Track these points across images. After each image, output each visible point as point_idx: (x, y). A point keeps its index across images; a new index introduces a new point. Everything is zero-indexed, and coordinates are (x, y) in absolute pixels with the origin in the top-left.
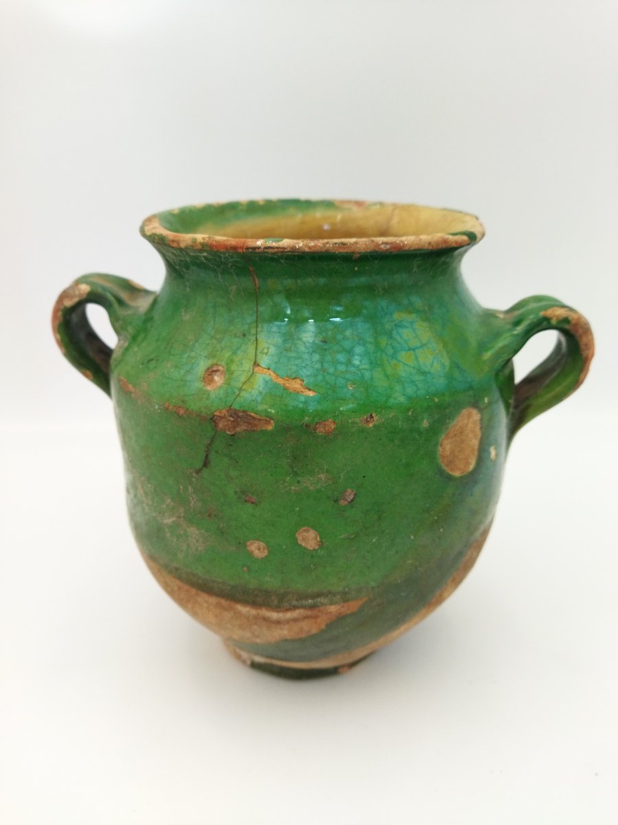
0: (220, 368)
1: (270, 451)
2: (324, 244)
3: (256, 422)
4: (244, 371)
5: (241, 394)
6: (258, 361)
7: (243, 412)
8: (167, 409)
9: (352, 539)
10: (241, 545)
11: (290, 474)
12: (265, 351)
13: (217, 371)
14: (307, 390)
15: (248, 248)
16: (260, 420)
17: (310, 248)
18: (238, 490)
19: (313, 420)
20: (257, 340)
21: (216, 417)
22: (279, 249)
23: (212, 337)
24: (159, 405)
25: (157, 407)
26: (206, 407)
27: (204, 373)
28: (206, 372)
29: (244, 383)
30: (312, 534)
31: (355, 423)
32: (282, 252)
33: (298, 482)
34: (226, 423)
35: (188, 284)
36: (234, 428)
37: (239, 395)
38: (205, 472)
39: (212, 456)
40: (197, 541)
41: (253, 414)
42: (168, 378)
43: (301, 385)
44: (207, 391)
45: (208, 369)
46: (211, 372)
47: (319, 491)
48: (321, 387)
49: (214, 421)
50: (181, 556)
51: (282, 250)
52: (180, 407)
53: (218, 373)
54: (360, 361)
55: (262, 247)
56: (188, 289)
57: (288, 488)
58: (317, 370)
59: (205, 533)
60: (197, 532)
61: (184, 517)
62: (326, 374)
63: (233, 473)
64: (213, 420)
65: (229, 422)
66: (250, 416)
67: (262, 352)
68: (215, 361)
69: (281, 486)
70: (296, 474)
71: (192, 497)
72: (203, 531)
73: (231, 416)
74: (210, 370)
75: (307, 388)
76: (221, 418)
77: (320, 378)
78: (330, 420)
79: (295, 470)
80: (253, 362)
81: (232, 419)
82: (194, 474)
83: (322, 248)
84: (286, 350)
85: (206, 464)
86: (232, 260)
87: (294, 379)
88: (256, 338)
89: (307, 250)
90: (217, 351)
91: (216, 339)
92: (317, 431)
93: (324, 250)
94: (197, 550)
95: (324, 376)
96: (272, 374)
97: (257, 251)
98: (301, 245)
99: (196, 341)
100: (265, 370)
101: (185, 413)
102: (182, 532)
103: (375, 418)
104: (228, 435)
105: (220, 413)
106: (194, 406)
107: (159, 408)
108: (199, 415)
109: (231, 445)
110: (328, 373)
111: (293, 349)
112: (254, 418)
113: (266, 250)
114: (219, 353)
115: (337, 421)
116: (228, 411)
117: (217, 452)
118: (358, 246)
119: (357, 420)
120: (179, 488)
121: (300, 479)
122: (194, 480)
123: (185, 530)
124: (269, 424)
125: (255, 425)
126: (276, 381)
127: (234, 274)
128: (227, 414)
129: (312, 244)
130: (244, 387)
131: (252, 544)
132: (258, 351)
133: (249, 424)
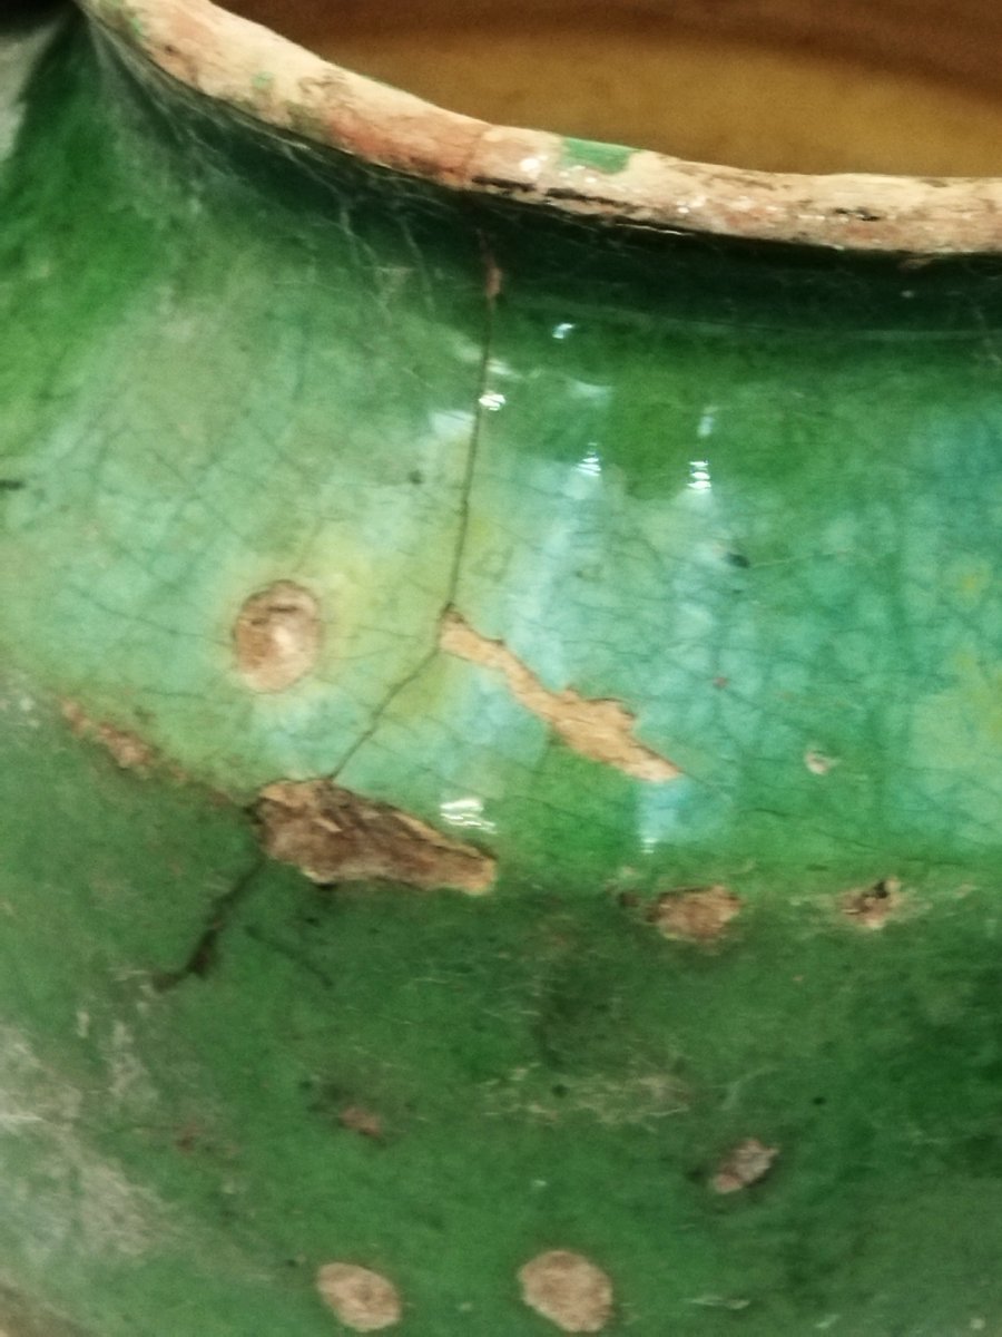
0: (303, 601)
1: (465, 969)
2: (791, 208)
3: (425, 856)
4: (401, 636)
5: (380, 735)
6: (463, 603)
7: (382, 807)
8: (69, 725)
9: (738, 1315)
10: (299, 1272)
11: (530, 1059)
12: (496, 564)
13: (290, 610)
14: (640, 754)
15: (481, 180)
16: (440, 850)
17: (732, 218)
18: (315, 1078)
19: (653, 879)
20: (464, 512)
21: (266, 808)
22: (609, 208)
23: (284, 458)
24: (39, 701)
25: (26, 704)
26: (234, 762)
27: (235, 611)
28: (246, 606)
29: (395, 689)
30: (582, 1276)
31: (816, 912)
32: (619, 219)
33: (560, 1091)
34: (304, 838)
35: (196, 185)
36: (338, 859)
37: (369, 733)
38: (193, 993)
39: (233, 942)
40: (118, 1220)
41: (416, 825)
42: (85, 595)
43: (623, 730)
44: (240, 691)
45: (255, 597)
46: (264, 609)
47: (633, 1133)
48: (701, 747)
49: (258, 821)
50: (37, 1255)
51: (618, 212)
52: (124, 734)
53: (292, 621)
54: (871, 658)
55: (543, 186)
56: (195, 206)
57: (516, 1106)
58: (695, 677)
59: (157, 1201)
60: (123, 1189)
61: (77, 1123)
62: (725, 700)
63: (305, 1017)
64: (254, 814)
65: (319, 840)
66: (405, 828)
67: (479, 570)
68: (285, 569)
69: (490, 1097)
70: (554, 1061)
71: (123, 1060)
72: (147, 1192)
73: (328, 814)
74: (263, 603)
75: (642, 747)
76: (290, 813)
77: (699, 712)
78: (720, 889)
79: (553, 1047)
80: (440, 604)
81: (332, 827)
82: (147, 988)
83: (783, 224)
84: (579, 574)
85: (201, 961)
86: (408, 195)
87: (594, 702)
88: (465, 503)
89: (719, 226)
90: (299, 524)
91: (301, 469)
92: (662, 923)
93: (786, 234)
94: (110, 1249)
95: (717, 709)
96: (512, 668)
97: (519, 196)
98: (698, 202)
99: (214, 458)
100: (486, 647)
101: (144, 762)
102: (57, 1172)
103: (896, 900)
104: (308, 881)
105: (289, 793)
106: (184, 745)
107: (33, 713)
108: (200, 786)
109: (311, 921)
110: (734, 695)
111: (606, 572)
112: (418, 840)
113: (555, 203)
114: (304, 535)
115: (744, 897)
116: (319, 792)
117: (252, 932)
118: (929, 227)
119: (825, 901)
120: (74, 1019)
121: (565, 1080)
122: (141, 1006)
123: (75, 1173)
124: (478, 870)
125: (424, 868)
126: (523, 698)
127: (406, 229)
128: (314, 804)
129: (743, 204)
130: (395, 705)
131: (338, 1276)
132: (467, 563)
133: (397, 856)
